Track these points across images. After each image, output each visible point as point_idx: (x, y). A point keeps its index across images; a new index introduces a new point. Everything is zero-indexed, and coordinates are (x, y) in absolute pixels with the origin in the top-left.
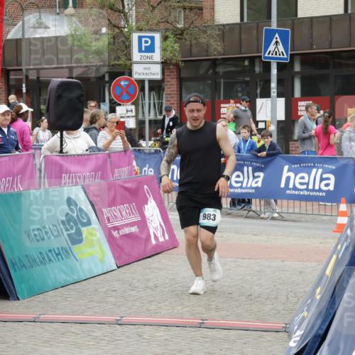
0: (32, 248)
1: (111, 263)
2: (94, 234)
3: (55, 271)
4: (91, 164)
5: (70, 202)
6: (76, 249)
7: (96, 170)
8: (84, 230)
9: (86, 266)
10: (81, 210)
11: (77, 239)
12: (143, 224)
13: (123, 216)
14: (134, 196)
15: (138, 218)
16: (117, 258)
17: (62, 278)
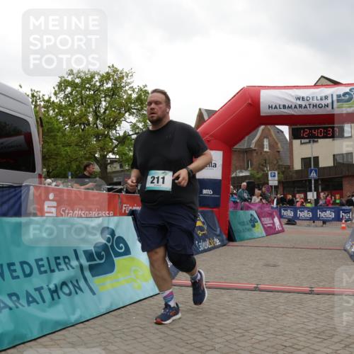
0: (240, 227)
1: (264, 234)
2: (259, 225)
3: (247, 235)
4: (258, 206)
5: (251, 215)
6: (254, 229)
7: (259, 208)
8: (256, 224)
9: (257, 234)
10: (255, 218)
11: (254, 226)
12: (274, 224)
13: (267, 221)
14: (271, 216)
15: (272, 222)
16: (266, 233)
17: (250, 237)
